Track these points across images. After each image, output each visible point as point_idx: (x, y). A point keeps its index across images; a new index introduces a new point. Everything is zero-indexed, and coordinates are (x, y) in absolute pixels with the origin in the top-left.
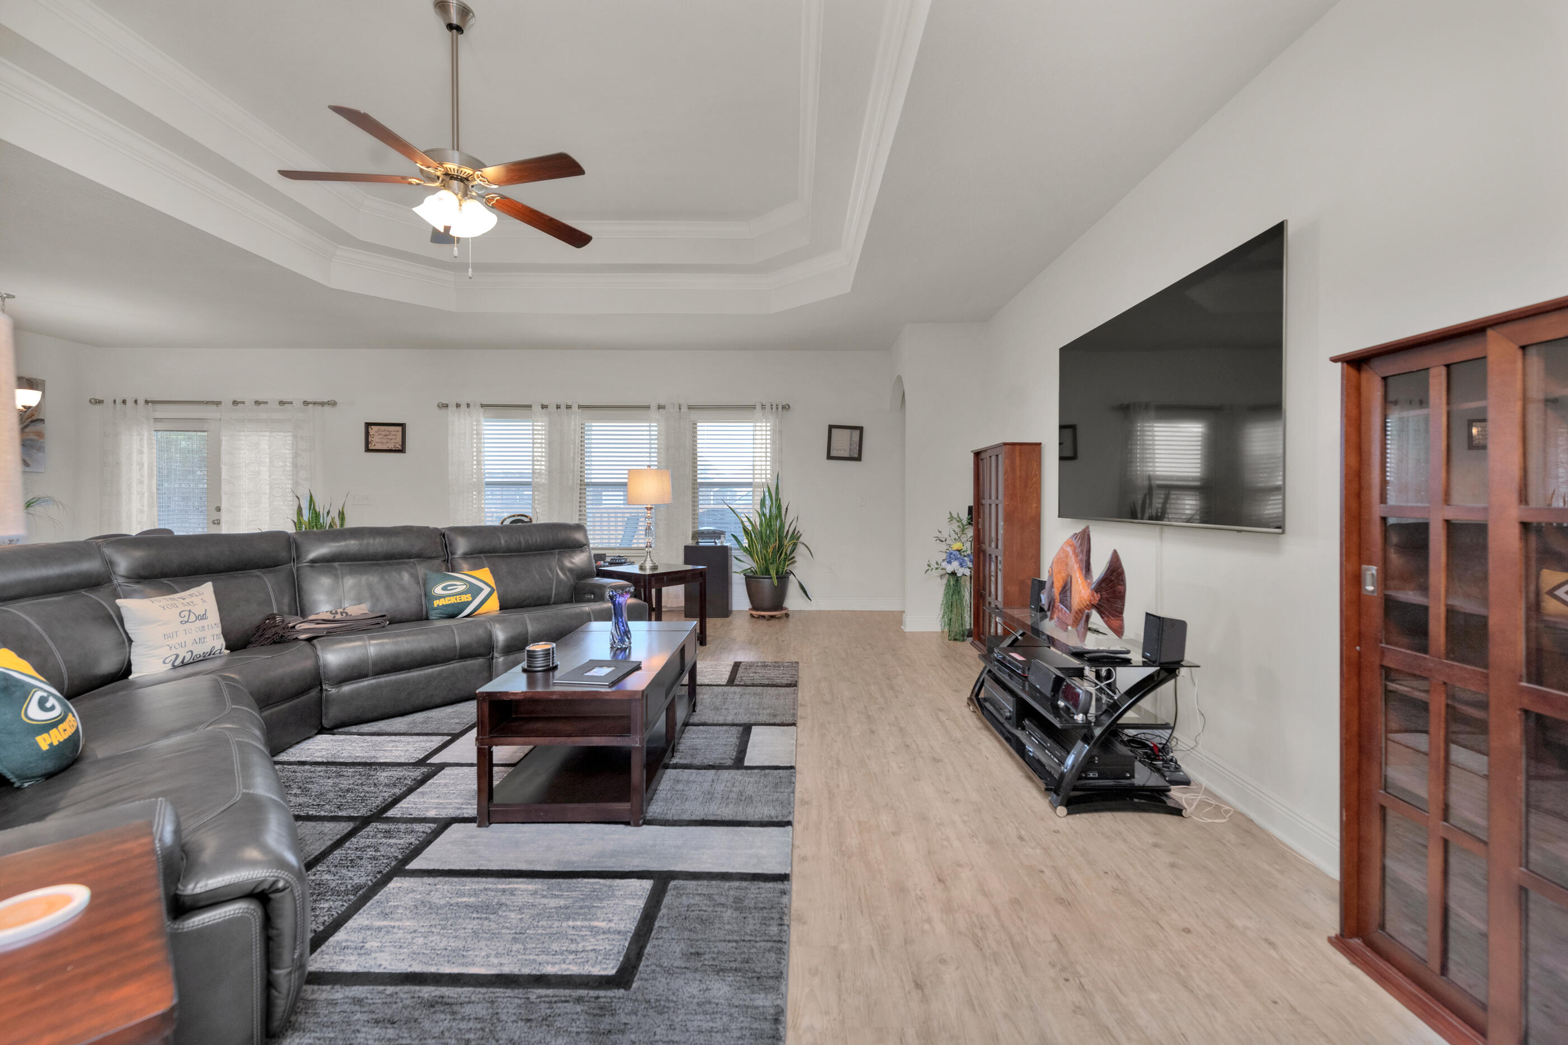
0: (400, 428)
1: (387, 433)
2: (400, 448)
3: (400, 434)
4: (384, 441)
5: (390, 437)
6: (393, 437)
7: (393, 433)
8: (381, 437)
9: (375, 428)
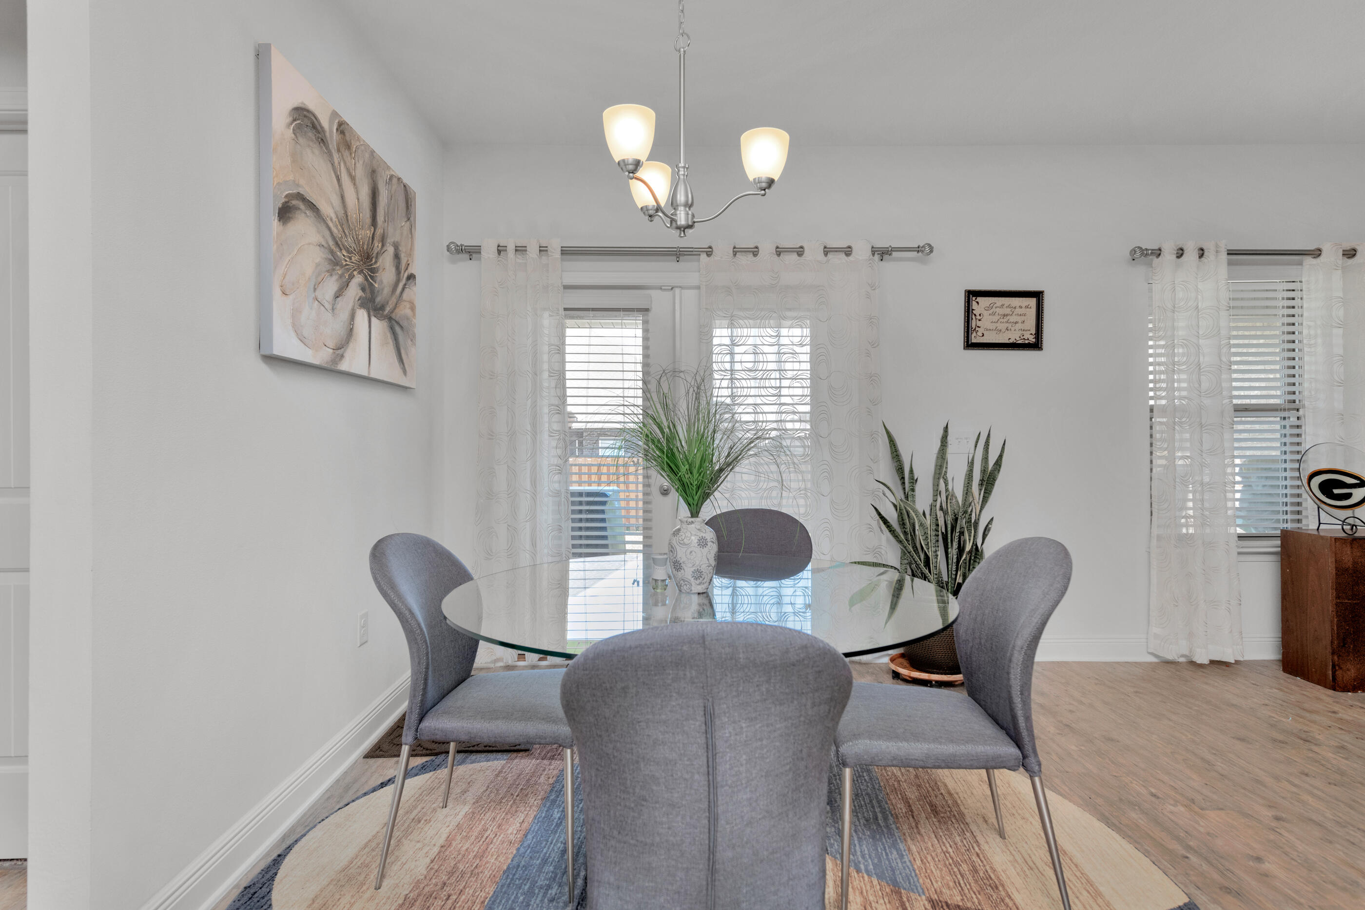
0: (1033, 302)
1: (1008, 311)
2: (1032, 340)
3: (1033, 312)
4: (1002, 326)
5: (1013, 319)
6: (1019, 319)
7: (1018, 311)
8: (995, 318)
9: (984, 301)
